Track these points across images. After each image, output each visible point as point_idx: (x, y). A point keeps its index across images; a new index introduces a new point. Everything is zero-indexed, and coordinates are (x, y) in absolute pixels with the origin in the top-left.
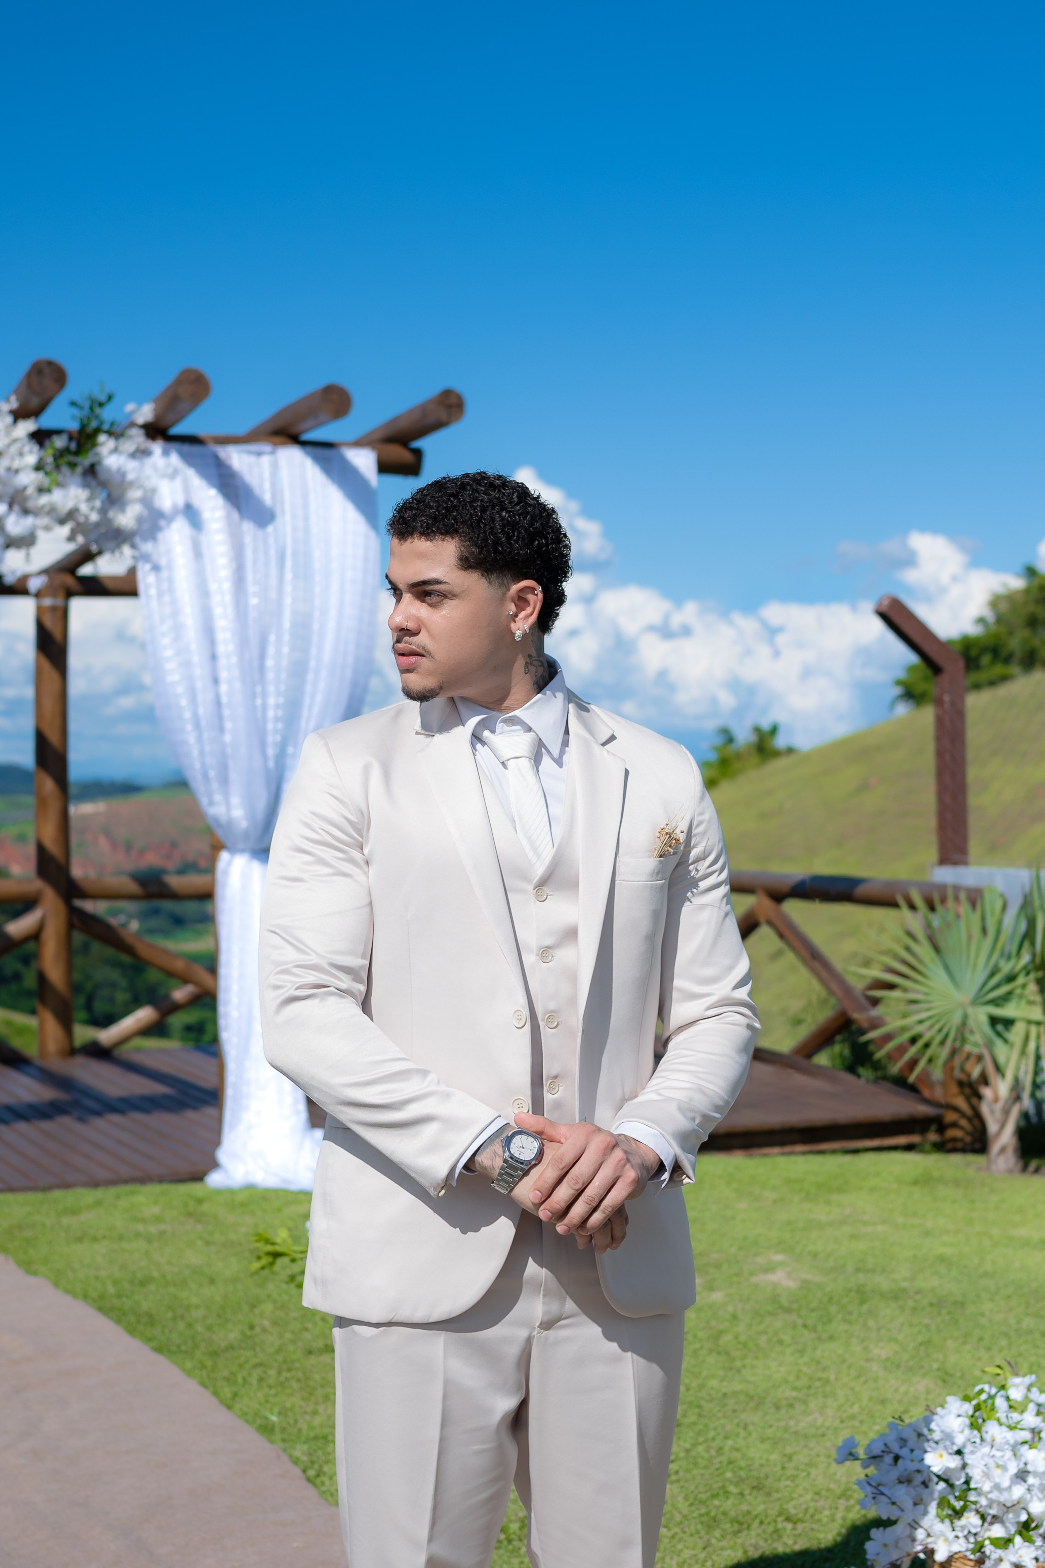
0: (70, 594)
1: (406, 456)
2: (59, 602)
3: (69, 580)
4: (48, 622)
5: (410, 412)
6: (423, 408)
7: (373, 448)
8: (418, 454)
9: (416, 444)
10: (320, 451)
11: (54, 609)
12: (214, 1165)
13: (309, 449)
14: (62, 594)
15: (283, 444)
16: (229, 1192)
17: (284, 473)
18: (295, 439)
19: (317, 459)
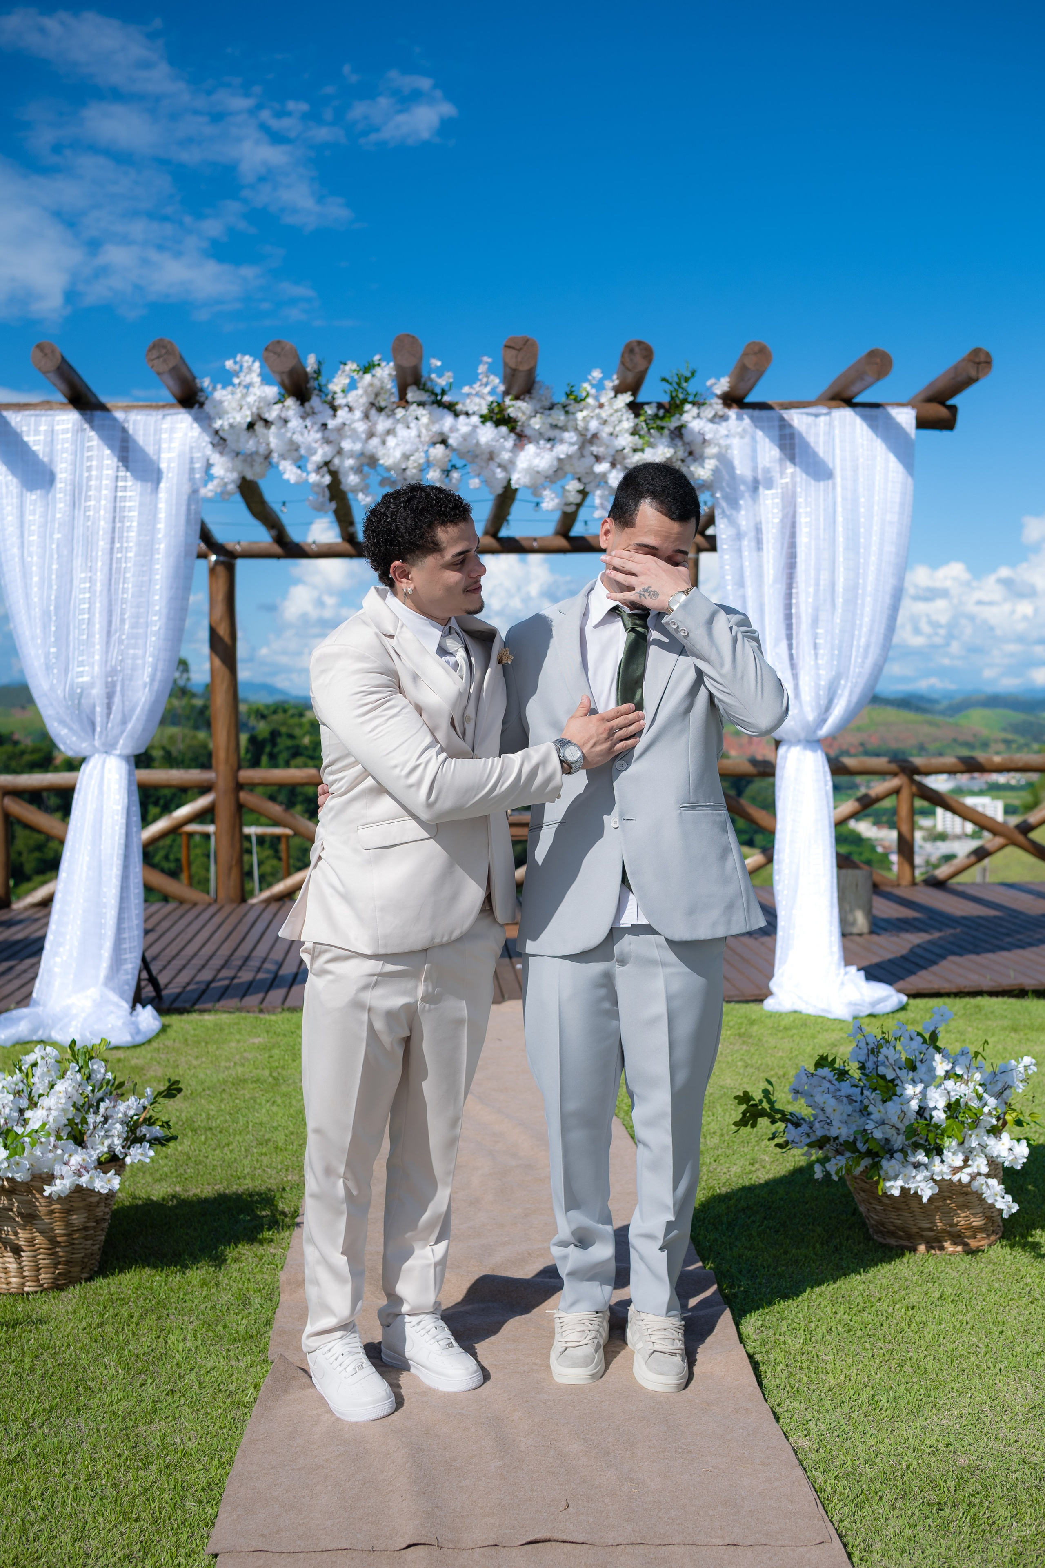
1: (943, 412)
5: (947, 374)
6: (959, 368)
7: (913, 407)
8: (953, 409)
9: (951, 402)
10: (868, 411)
12: (769, 993)
13: (858, 409)
15: (838, 407)
16: (778, 1016)
17: (837, 430)
18: (849, 402)
19: (864, 418)
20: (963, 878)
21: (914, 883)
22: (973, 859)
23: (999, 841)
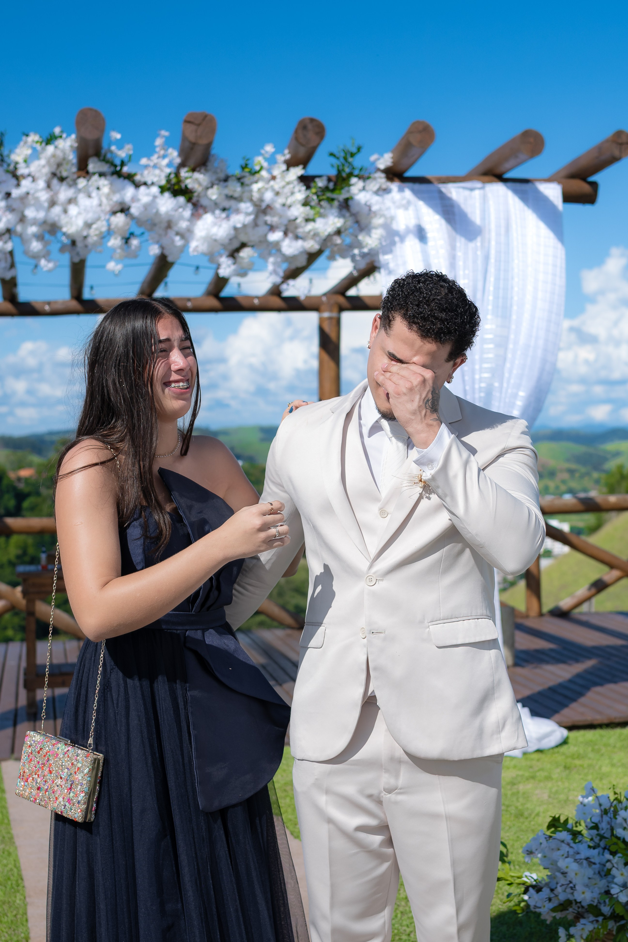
0: (342, 309)
1: (586, 188)
2: (334, 314)
3: (341, 300)
4: (327, 328)
5: (589, 153)
6: (600, 148)
7: (559, 182)
8: (594, 185)
9: (593, 179)
10: (518, 186)
11: (330, 318)
13: (510, 184)
14: (336, 309)
15: (491, 182)
17: (491, 203)
18: (500, 178)
19: (516, 192)
20: (584, 608)
21: (541, 615)
22: (593, 591)
23: (616, 573)
